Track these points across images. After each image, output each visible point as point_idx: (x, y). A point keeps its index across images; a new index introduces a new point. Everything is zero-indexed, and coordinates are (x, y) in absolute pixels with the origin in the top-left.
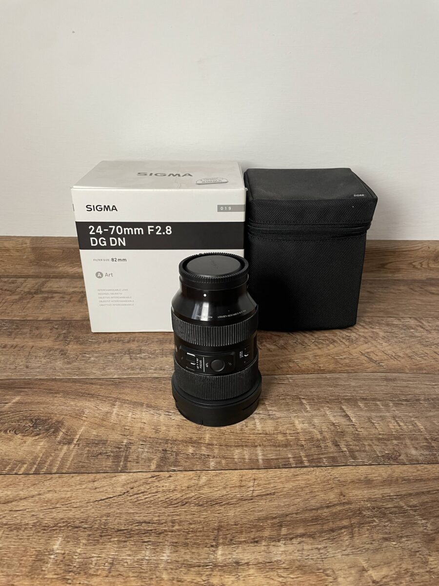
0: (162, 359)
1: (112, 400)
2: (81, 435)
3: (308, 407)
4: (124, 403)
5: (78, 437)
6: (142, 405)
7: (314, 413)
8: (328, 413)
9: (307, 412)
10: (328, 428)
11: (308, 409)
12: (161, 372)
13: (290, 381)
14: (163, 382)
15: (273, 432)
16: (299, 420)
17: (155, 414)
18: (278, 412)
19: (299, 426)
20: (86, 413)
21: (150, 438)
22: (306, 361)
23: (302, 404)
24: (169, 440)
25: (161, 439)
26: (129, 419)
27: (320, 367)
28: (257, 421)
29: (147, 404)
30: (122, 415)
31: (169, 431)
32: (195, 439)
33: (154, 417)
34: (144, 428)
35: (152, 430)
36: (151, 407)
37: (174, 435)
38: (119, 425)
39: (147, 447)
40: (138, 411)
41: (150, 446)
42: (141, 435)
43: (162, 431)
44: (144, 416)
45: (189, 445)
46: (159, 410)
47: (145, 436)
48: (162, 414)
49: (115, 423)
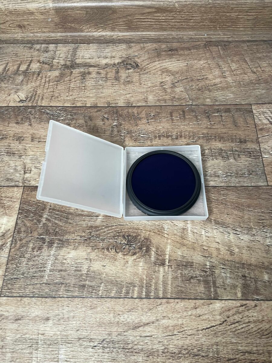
0: (213, 162)
2: (170, 256)
5: (167, 257)
12: (216, 179)
14: (222, 192)
17: (225, 233)
20: (165, 229)
21: (228, 260)
24: (244, 264)
25: (238, 263)
26: (204, 238)
29: (214, 220)
30: (197, 233)
31: (242, 253)
32: (266, 264)
33: (225, 237)
34: (219, 249)
35: (227, 251)
36: (219, 224)
37: (247, 258)
38: (197, 244)
39: (228, 272)
40: (208, 228)
41: (231, 270)
42: (219, 257)
43: (236, 254)
44: (215, 234)
45: (263, 270)
46: (227, 228)
47: (223, 259)
48: (231, 233)
49: (193, 241)
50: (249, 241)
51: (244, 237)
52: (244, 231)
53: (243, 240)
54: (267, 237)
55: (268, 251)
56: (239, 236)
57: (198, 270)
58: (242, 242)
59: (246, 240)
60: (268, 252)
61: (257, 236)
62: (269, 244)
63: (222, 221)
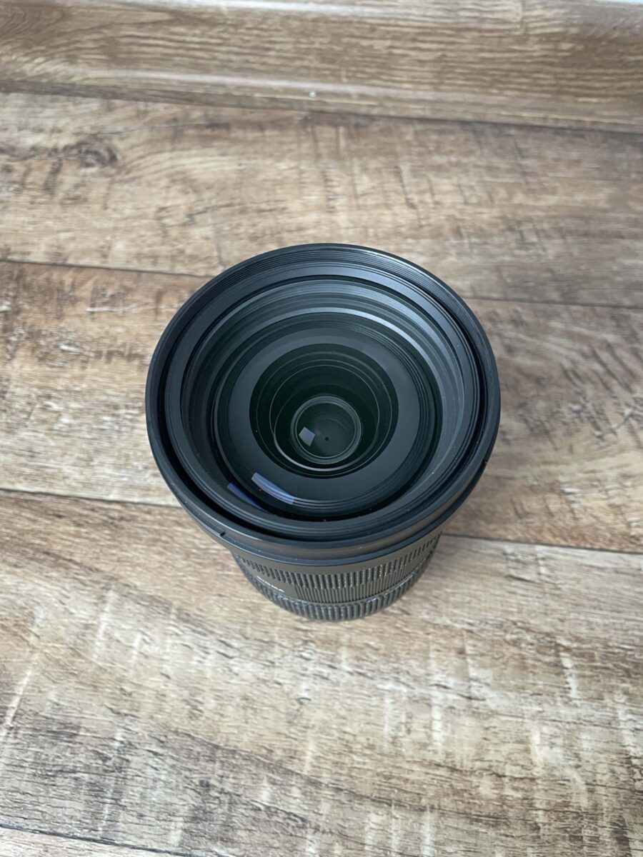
1: (98, 583)
2: (24, 700)
3: (573, 683)
4: (127, 595)
5: (15, 703)
6: (166, 607)
7: (585, 710)
8: (622, 714)
9: (568, 702)
10: (613, 772)
11: (573, 693)
13: (543, 570)
15: (470, 765)
16: (545, 729)
17: (196, 649)
18: (493, 689)
19: (541, 754)
20: (38, 621)
21: (176, 732)
22: (595, 494)
23: (558, 668)
24: (217, 747)
25: (202, 743)
26: (134, 657)
27: (629, 525)
28: (437, 714)
29: (179, 609)
30: (118, 641)
31: (222, 715)
32: (279, 753)
33: (192, 660)
34: (164, 695)
35: (183, 705)
36: (187, 621)
37: (232, 730)
38: (110, 673)
39: (166, 767)
40: (156, 630)
41: (174, 762)
42: (157, 719)
43: (207, 714)
44: (168, 650)
45: (264, 774)
46: (205, 635)
47: (166, 726)
48: (211, 651)
49: (101, 664)
50: (254, 680)
51: (243, 668)
52: (247, 651)
53: (237, 674)
54: (303, 675)
55: (295, 717)
56: (231, 662)
57: (87, 750)
58: (232, 681)
59: (245, 677)
60: (295, 721)
61: (279, 667)
62: (305, 695)
63: (198, 613)
